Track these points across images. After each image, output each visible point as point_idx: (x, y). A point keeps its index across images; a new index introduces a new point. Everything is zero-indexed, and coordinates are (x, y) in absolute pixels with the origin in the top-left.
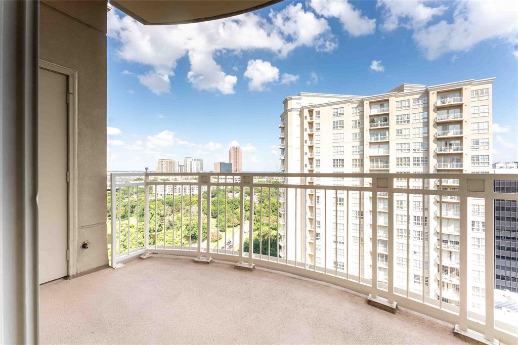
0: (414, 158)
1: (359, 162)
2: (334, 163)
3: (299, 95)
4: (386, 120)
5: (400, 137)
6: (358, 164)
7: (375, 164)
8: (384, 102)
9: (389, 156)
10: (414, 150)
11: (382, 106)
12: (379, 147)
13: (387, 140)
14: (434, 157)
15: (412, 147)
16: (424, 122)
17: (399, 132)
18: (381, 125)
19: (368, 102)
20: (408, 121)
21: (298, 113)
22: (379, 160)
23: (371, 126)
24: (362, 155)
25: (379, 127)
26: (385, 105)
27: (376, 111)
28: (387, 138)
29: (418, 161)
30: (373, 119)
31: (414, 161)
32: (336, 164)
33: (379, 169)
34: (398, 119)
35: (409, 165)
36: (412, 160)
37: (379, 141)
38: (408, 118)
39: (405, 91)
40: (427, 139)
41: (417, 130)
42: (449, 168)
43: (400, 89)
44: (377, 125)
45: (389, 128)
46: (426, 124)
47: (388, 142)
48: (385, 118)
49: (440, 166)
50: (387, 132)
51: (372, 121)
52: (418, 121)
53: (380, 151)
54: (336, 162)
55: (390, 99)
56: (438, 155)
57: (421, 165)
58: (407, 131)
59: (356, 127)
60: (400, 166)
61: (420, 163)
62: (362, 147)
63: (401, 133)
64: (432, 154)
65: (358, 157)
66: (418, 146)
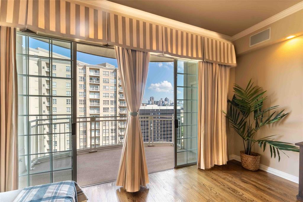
0: (111, 101)
1: (84, 102)
2: (67, 102)
3: (37, 49)
4: (98, 80)
5: (105, 90)
6: (83, 103)
7: (92, 103)
8: (97, 70)
9: (99, 99)
10: (111, 97)
11: (96, 72)
12: (95, 94)
13: (99, 91)
14: (119, 101)
15: (110, 95)
16: (115, 84)
17: (105, 87)
18: (95, 82)
19: (89, 68)
20: (108, 83)
21: (36, 62)
22: (95, 101)
23: (90, 82)
24: (85, 98)
25: (95, 83)
26: (98, 71)
27: (93, 74)
28: (99, 90)
29: (113, 102)
30: (91, 78)
31: (111, 102)
32: (68, 102)
33: (95, 106)
34: (104, 80)
35: (109, 104)
36: (110, 102)
37: (95, 91)
38: (108, 81)
39: (107, 67)
40: (116, 92)
41: (112, 87)
42: (124, 106)
43: (104, 65)
44: (94, 82)
45: (99, 84)
46: (116, 85)
47: (99, 92)
48: (98, 78)
49: (121, 105)
50: (99, 86)
51: (91, 79)
52: (112, 83)
53: (95, 97)
54: (68, 101)
55: (100, 69)
56: (120, 100)
57: (114, 105)
58: (108, 87)
59: (81, 81)
60: (105, 104)
61: (113, 103)
62: (85, 93)
63: (105, 88)
64: (118, 100)
65: (83, 99)
66: (113, 95)
